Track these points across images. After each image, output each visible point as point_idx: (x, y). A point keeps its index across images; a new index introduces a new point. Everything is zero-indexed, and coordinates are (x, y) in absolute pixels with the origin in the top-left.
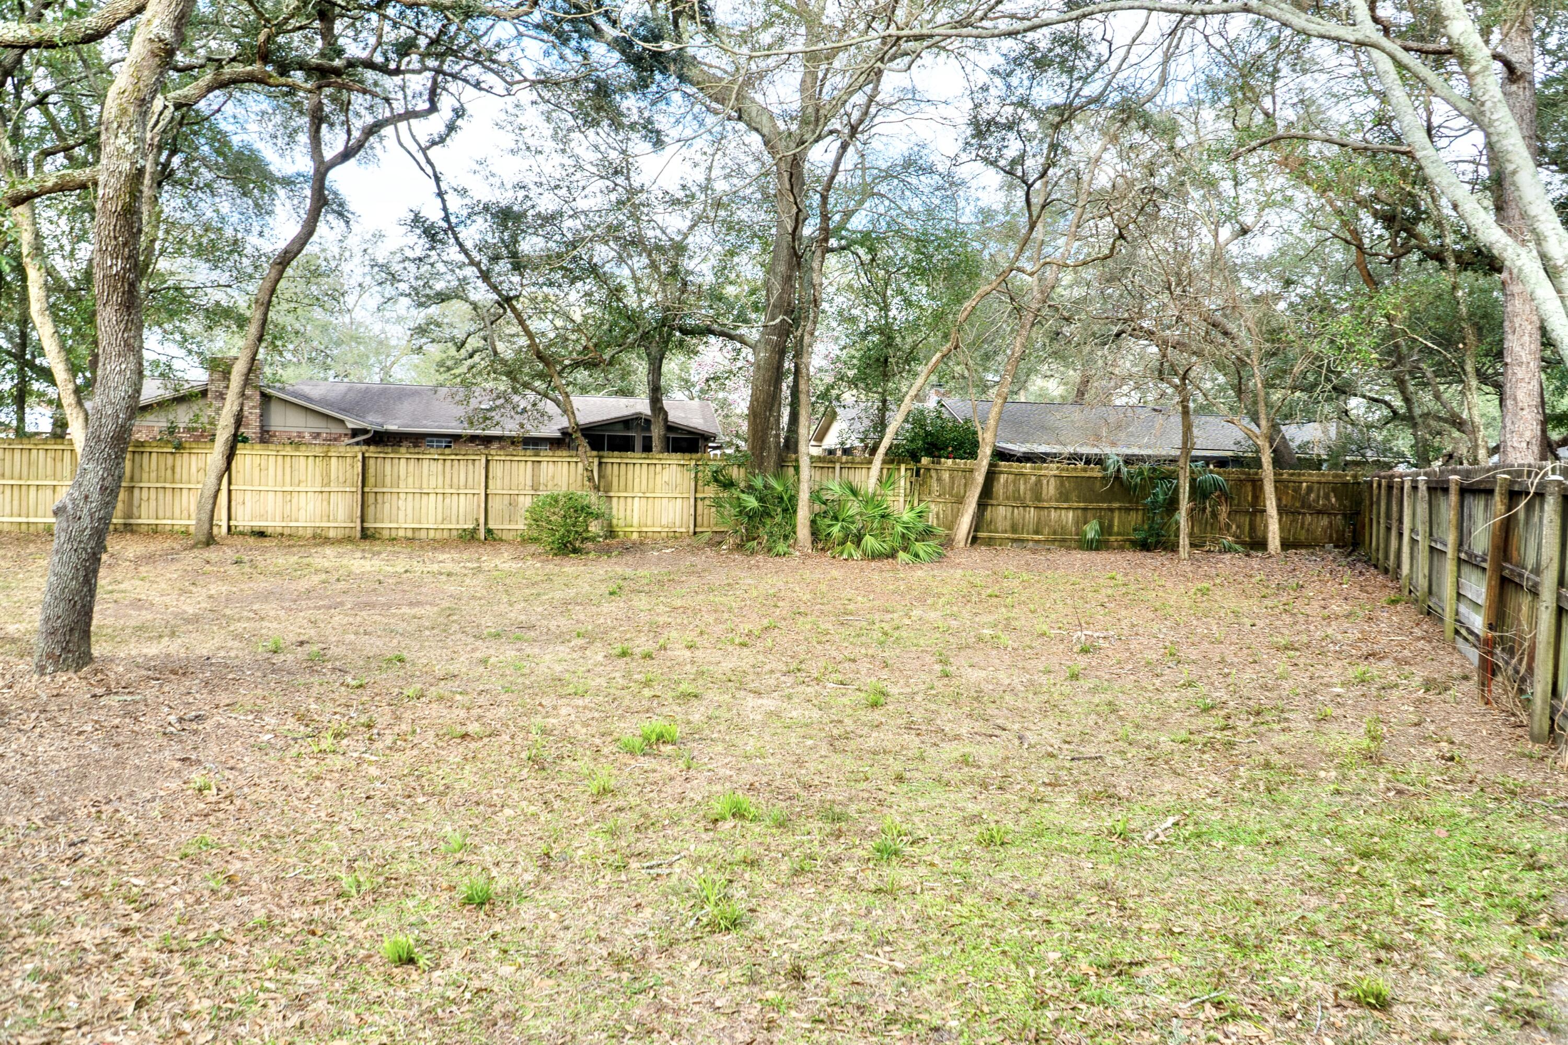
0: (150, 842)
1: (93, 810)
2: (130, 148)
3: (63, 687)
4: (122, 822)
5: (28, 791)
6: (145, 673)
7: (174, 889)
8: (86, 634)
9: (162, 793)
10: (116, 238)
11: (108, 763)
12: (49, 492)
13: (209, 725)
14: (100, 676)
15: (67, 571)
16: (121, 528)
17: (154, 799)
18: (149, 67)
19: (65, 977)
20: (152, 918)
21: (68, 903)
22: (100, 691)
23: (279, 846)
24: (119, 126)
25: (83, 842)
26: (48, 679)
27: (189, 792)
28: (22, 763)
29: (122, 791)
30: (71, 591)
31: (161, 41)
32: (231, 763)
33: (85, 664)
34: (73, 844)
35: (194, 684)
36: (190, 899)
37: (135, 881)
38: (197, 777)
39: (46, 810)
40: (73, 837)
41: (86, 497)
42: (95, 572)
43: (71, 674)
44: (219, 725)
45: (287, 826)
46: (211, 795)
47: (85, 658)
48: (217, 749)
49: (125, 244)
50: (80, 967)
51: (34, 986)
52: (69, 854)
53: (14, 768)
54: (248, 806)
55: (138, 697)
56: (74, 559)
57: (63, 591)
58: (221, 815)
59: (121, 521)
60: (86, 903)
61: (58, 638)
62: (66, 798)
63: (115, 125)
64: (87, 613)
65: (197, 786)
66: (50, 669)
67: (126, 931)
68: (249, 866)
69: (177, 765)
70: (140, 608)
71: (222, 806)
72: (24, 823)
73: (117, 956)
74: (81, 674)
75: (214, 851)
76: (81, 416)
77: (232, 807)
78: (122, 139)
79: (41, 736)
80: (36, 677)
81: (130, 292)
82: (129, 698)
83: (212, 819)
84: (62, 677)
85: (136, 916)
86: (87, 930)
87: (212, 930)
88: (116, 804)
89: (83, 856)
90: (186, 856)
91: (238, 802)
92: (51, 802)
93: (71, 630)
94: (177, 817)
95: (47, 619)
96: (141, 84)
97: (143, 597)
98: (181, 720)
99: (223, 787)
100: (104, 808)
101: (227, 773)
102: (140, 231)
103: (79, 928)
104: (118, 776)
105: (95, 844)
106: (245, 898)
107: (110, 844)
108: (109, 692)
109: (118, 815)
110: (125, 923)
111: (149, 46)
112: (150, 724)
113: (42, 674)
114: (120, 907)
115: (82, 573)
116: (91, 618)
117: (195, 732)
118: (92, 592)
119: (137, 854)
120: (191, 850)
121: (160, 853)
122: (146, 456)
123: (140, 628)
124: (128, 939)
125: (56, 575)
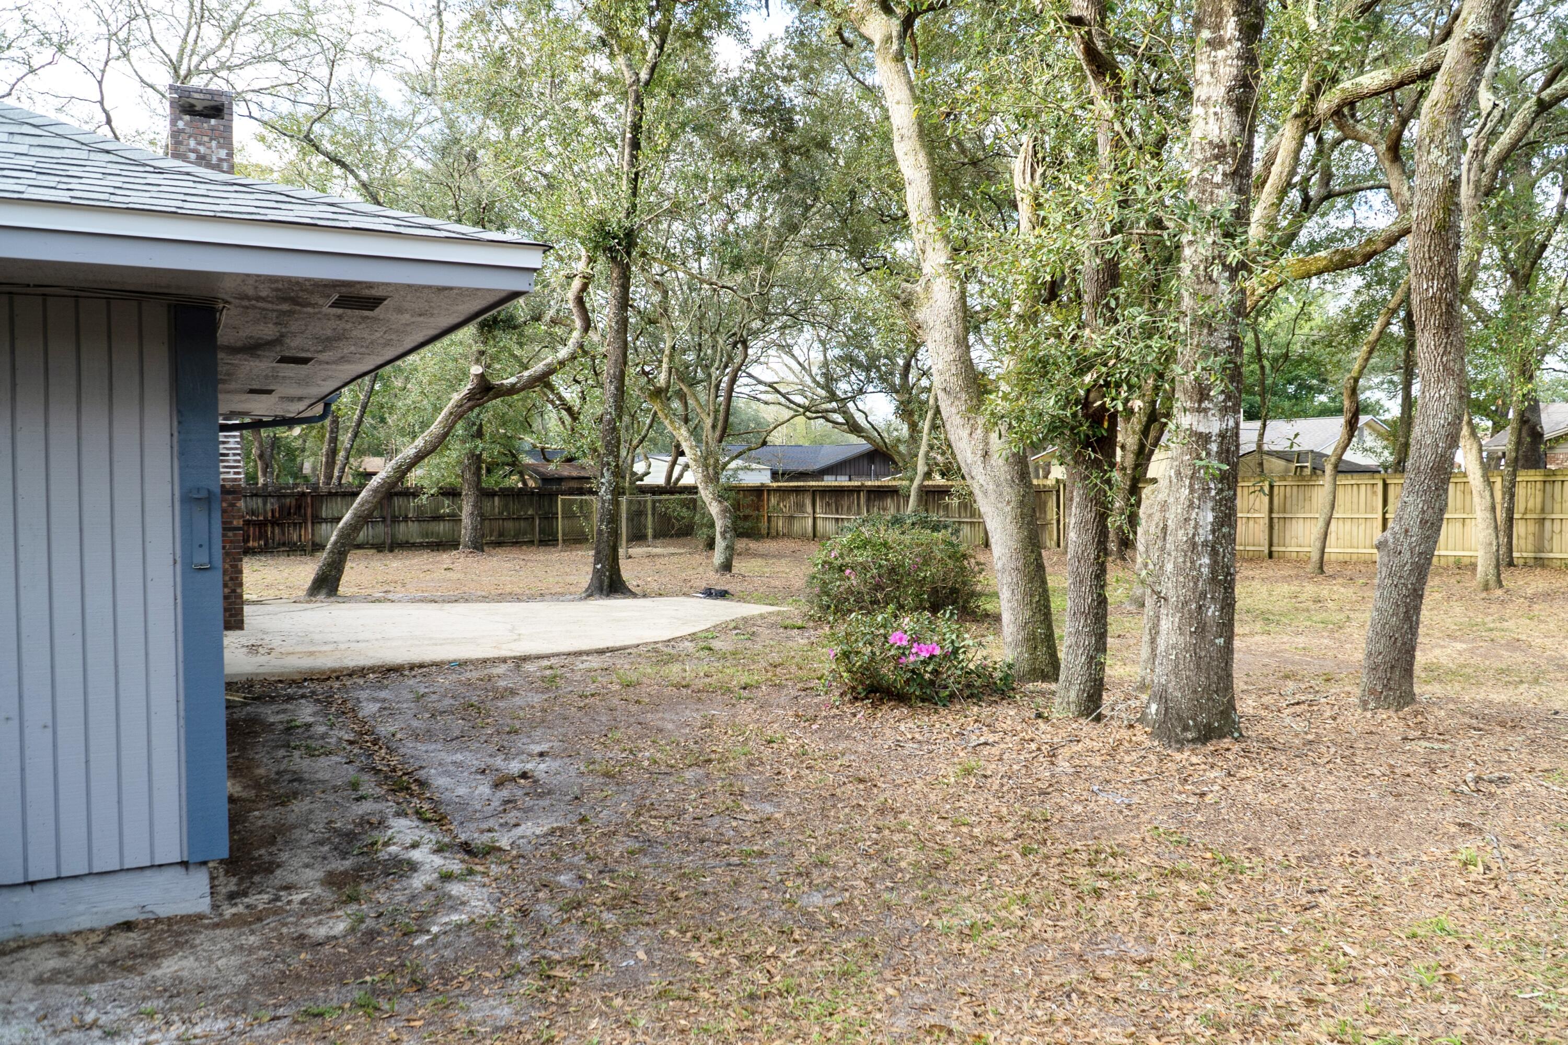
0: (1387, 909)
1: (1348, 860)
2: (1443, 161)
3: (1381, 724)
4: (1369, 880)
5: (1295, 826)
6: (1467, 720)
7: (1382, 971)
8: (1409, 673)
9: (1425, 858)
10: (1430, 258)
11: (1381, 813)
12: (1459, 525)
13: (1510, 791)
14: (1420, 718)
15: (1389, 608)
16: (1531, 562)
17: (1412, 864)
18: (1464, 69)
19: (1232, 1031)
20: (1345, 996)
21: (1277, 953)
22: (1412, 734)
23: (1527, 955)
24: (1432, 141)
25: (1321, 891)
26: (1369, 714)
27: (1453, 863)
28: (1299, 797)
29: (1384, 847)
30: (1391, 627)
31: (1476, 37)
32: (1521, 839)
33: (1407, 704)
34: (1311, 892)
35: (1516, 739)
36: (1394, 987)
37: (1348, 949)
38: (1468, 847)
39: (1305, 850)
40: (1314, 885)
41: (1407, 531)
42: (1417, 609)
43: (1391, 713)
44: (1523, 792)
45: (1550, 934)
46: (1476, 872)
47: (1406, 698)
48: (1509, 820)
49: (1440, 263)
50: (1250, 1025)
51: (1201, 1029)
52: (1304, 901)
53: (1290, 800)
54: (1515, 895)
55: (1446, 746)
56: (1395, 594)
57: (1383, 626)
58: (1478, 899)
59: (1532, 555)
60: (1292, 958)
61: (1380, 674)
62: (1327, 842)
63: (1427, 140)
64: (1409, 651)
65: (1463, 858)
66: (1372, 705)
67: (1310, 1002)
68: (1480, 970)
69: (1453, 829)
70: (1515, 649)
71: (1483, 888)
72: (1280, 858)
73: (1290, 1026)
74: (1401, 714)
75: (1449, 939)
76: (1475, 446)
77: (1495, 893)
78: (1436, 153)
79: (1330, 772)
80: (1359, 711)
81: (1448, 312)
82: (1436, 746)
83: (1465, 900)
84: (1382, 715)
85: (1331, 988)
86: (1277, 987)
87: (1396, 1032)
88: (1373, 859)
89: (1316, 906)
90: (1414, 936)
91: (1504, 888)
92: (1312, 842)
93: (1392, 667)
94: (1427, 889)
95: (1370, 654)
96: (1454, 91)
97: (1524, 637)
98: (1478, 779)
99: (1494, 867)
100: (1361, 860)
101: (1507, 851)
102: (1458, 247)
103: (1269, 982)
104: (1386, 829)
105: (1332, 897)
106: (1455, 1008)
107: (1347, 902)
108: (1424, 737)
109: (1369, 872)
110: (1314, 993)
111: (1463, 47)
112: (1443, 778)
113: (1365, 710)
114: (1321, 972)
115: (1402, 609)
116: (1413, 657)
117: (1492, 795)
118: (1413, 629)
119: (1367, 921)
120: (1420, 932)
121: (1389, 925)
122: (1558, 486)
123: (1502, 671)
124: (1310, 1011)
125: (1377, 610)
